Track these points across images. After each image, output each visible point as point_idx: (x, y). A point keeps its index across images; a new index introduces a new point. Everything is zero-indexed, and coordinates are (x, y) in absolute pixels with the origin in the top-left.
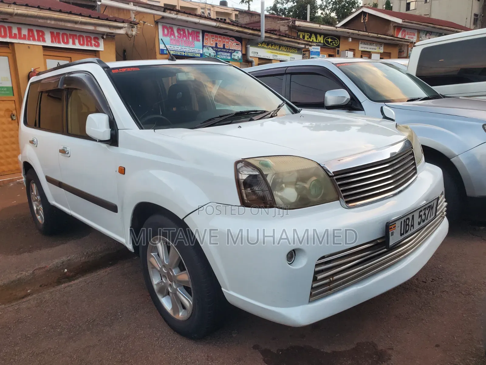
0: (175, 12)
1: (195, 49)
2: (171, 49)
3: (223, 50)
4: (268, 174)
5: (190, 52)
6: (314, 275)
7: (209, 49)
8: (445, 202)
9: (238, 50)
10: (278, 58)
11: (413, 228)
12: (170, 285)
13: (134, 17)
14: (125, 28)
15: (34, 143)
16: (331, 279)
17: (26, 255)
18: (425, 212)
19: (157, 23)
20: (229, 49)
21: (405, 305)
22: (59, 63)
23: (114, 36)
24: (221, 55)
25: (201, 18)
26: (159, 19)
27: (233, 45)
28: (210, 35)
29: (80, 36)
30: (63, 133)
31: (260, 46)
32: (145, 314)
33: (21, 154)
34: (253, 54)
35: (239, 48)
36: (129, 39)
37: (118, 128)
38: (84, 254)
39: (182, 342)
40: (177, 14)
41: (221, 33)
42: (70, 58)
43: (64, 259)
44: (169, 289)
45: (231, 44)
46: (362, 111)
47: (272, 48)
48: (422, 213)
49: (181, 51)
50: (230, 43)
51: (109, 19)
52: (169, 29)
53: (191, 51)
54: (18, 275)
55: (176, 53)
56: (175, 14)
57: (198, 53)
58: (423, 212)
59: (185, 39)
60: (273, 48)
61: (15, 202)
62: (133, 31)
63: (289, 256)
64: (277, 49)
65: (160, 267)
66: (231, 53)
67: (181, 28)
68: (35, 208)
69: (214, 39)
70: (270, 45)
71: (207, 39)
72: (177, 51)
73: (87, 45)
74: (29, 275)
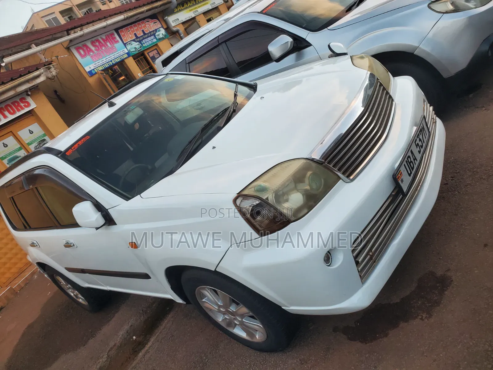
0: (79, 29)
1: (119, 52)
2: (97, 66)
3: (144, 37)
4: (268, 197)
5: (116, 58)
6: (355, 260)
7: (132, 43)
8: (430, 106)
9: (159, 28)
10: (199, 12)
11: (417, 160)
12: (234, 319)
13: (45, 57)
14: (42, 73)
15: (36, 245)
16: (371, 254)
17: (91, 341)
18: (419, 138)
19: (68, 49)
20: (150, 32)
21: (440, 218)
22: (4, 143)
23: (37, 86)
24: (146, 42)
25: (106, 19)
26: (68, 45)
27: (151, 26)
28: (124, 29)
29: (6, 106)
30: (57, 228)
31: (176, 10)
32: (226, 346)
33: (28, 255)
34: (174, 23)
35: (159, 25)
36: (53, 80)
37: (107, 209)
38: (140, 313)
39: (273, 358)
40: (81, 30)
41: (134, 21)
42: (11, 133)
43: (126, 327)
44: (236, 322)
45: (149, 26)
46: (310, 46)
47: (188, 6)
48: (418, 141)
49: (107, 63)
50: (147, 25)
51: (22, 74)
52: (83, 48)
53: (117, 56)
54: (97, 365)
55: (104, 66)
56: (80, 31)
57: (124, 54)
58: (418, 139)
59: (104, 48)
60: (190, 5)
61: (50, 293)
62: (52, 72)
63: (326, 258)
64: (193, 4)
65: (217, 308)
66: (154, 35)
67: (93, 39)
68: (72, 294)
69: (130, 31)
70: (185, 3)
71: (124, 35)
72: (104, 64)
73: (19, 110)
74: (106, 359)
